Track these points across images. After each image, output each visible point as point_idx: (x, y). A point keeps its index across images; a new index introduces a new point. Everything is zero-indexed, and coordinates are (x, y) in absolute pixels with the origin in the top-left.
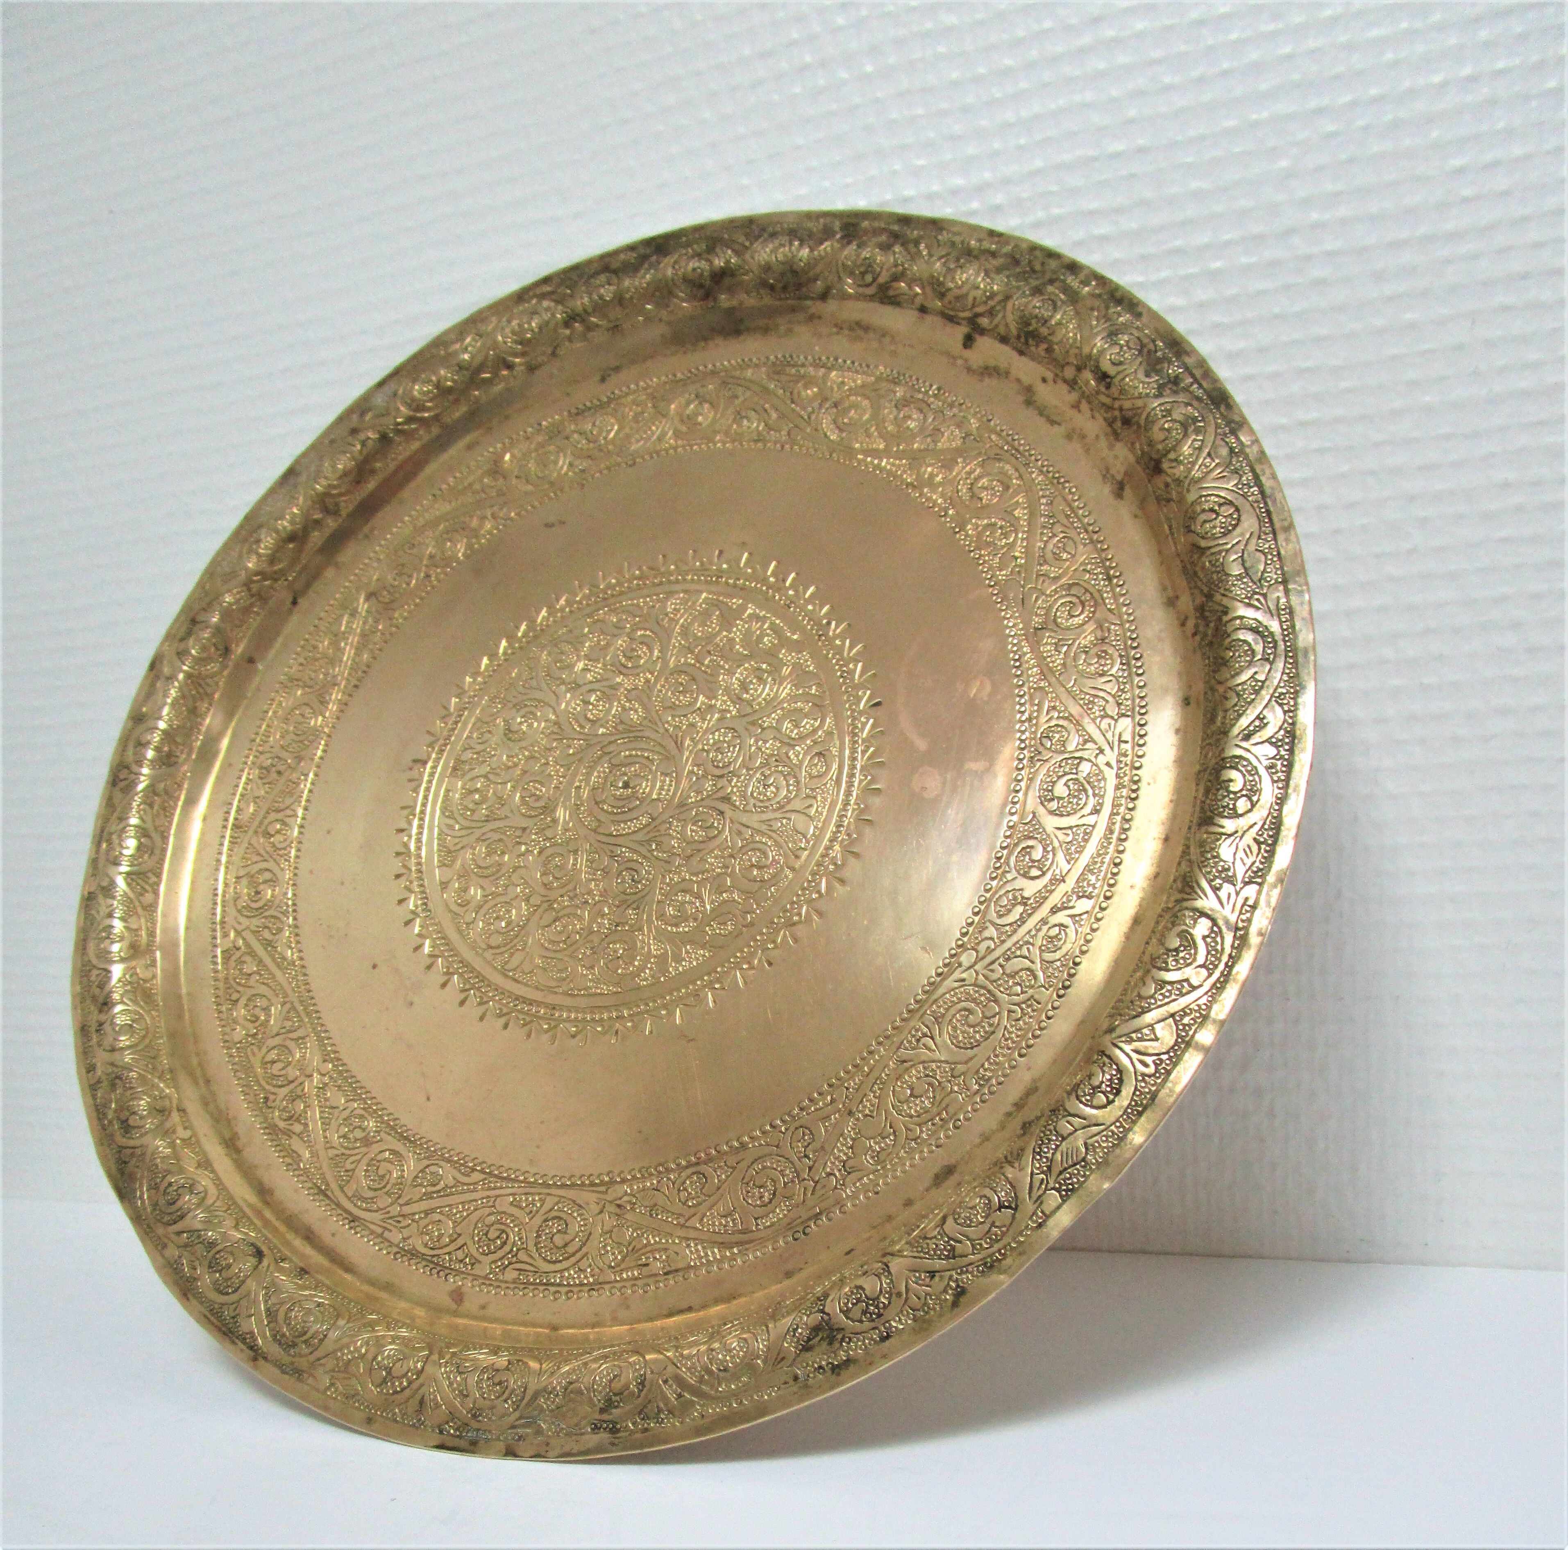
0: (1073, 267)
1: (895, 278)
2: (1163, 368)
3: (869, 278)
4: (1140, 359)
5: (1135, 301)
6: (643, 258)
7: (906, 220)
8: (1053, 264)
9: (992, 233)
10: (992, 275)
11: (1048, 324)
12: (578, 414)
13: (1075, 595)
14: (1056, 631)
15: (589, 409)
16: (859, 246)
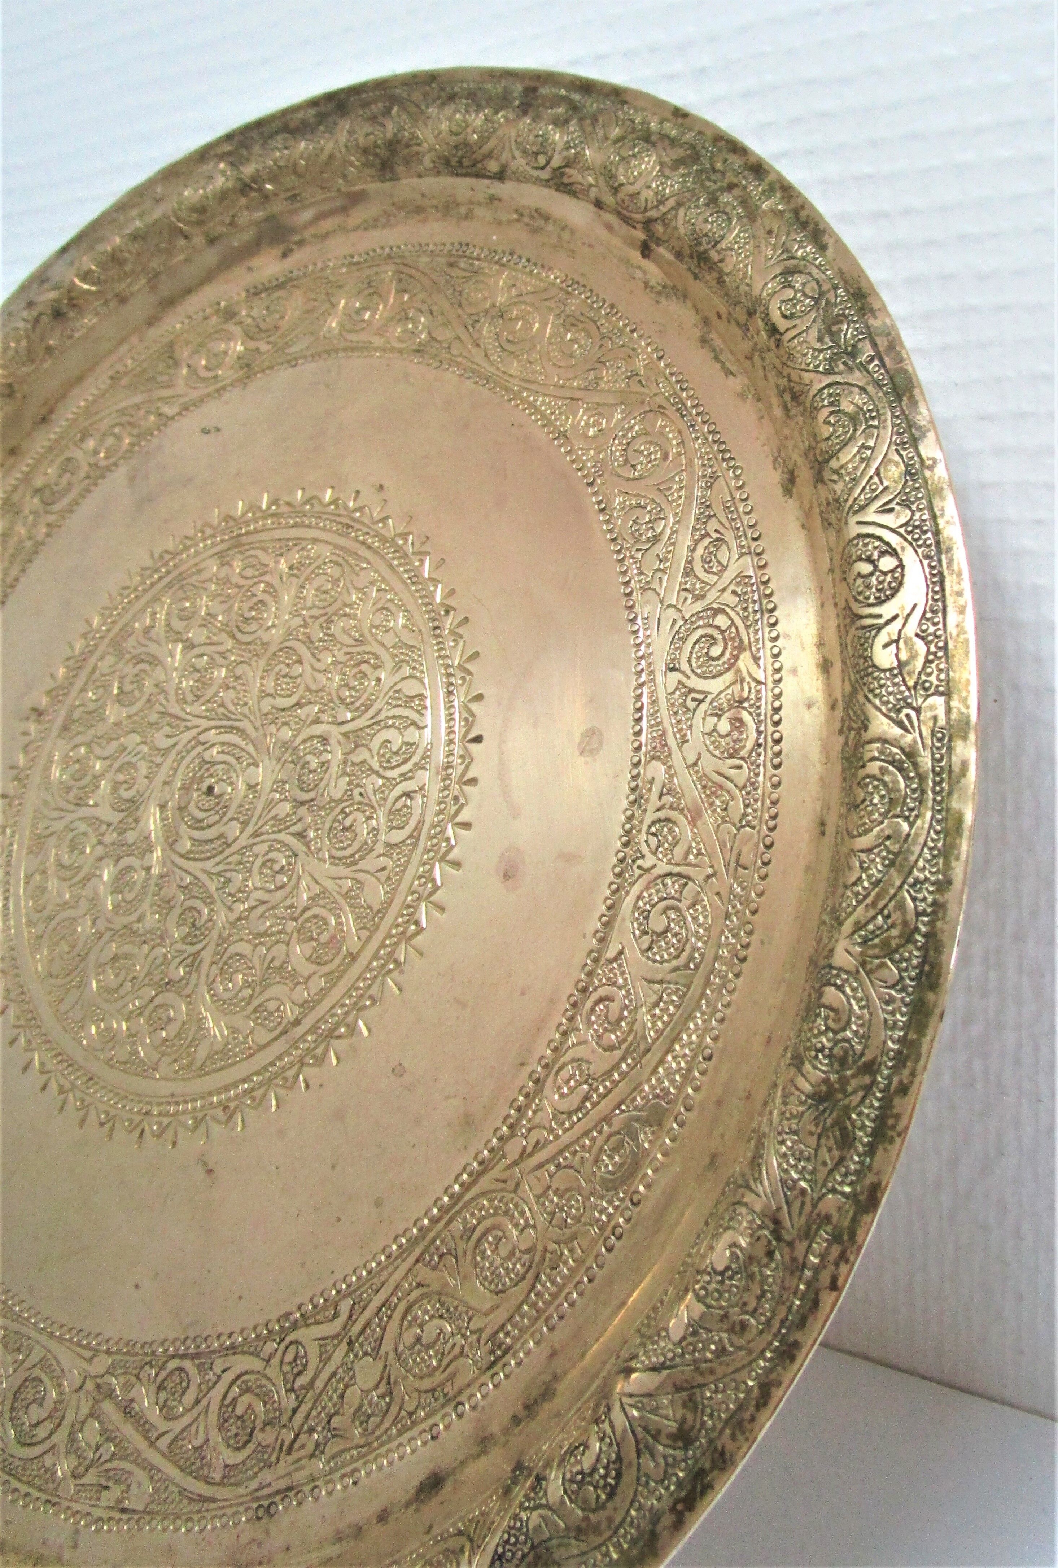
0: (758, 169)
1: (569, 163)
2: (840, 330)
3: (542, 159)
4: (813, 315)
5: (821, 227)
7: (587, 87)
8: (736, 161)
9: (679, 114)
10: (668, 172)
11: (719, 247)
12: (256, 294)
13: (718, 628)
14: (688, 677)
15: (267, 289)
16: (534, 121)
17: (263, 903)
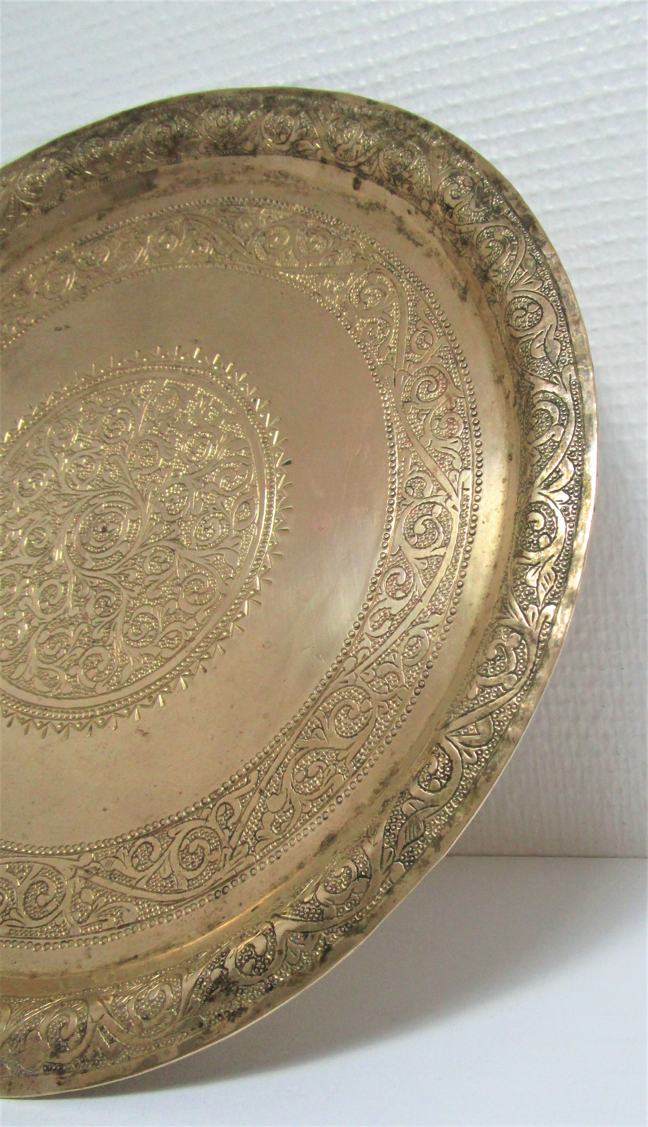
0: (426, 126)
1: (302, 137)
2: (488, 201)
3: (283, 137)
4: (472, 194)
5: (469, 150)
6: (122, 127)
7: (308, 94)
8: (412, 124)
9: (370, 102)
10: (369, 133)
11: (408, 169)
12: (81, 244)
13: (432, 376)
14: (417, 404)
15: (89, 240)
16: (276, 114)
17: (155, 581)
